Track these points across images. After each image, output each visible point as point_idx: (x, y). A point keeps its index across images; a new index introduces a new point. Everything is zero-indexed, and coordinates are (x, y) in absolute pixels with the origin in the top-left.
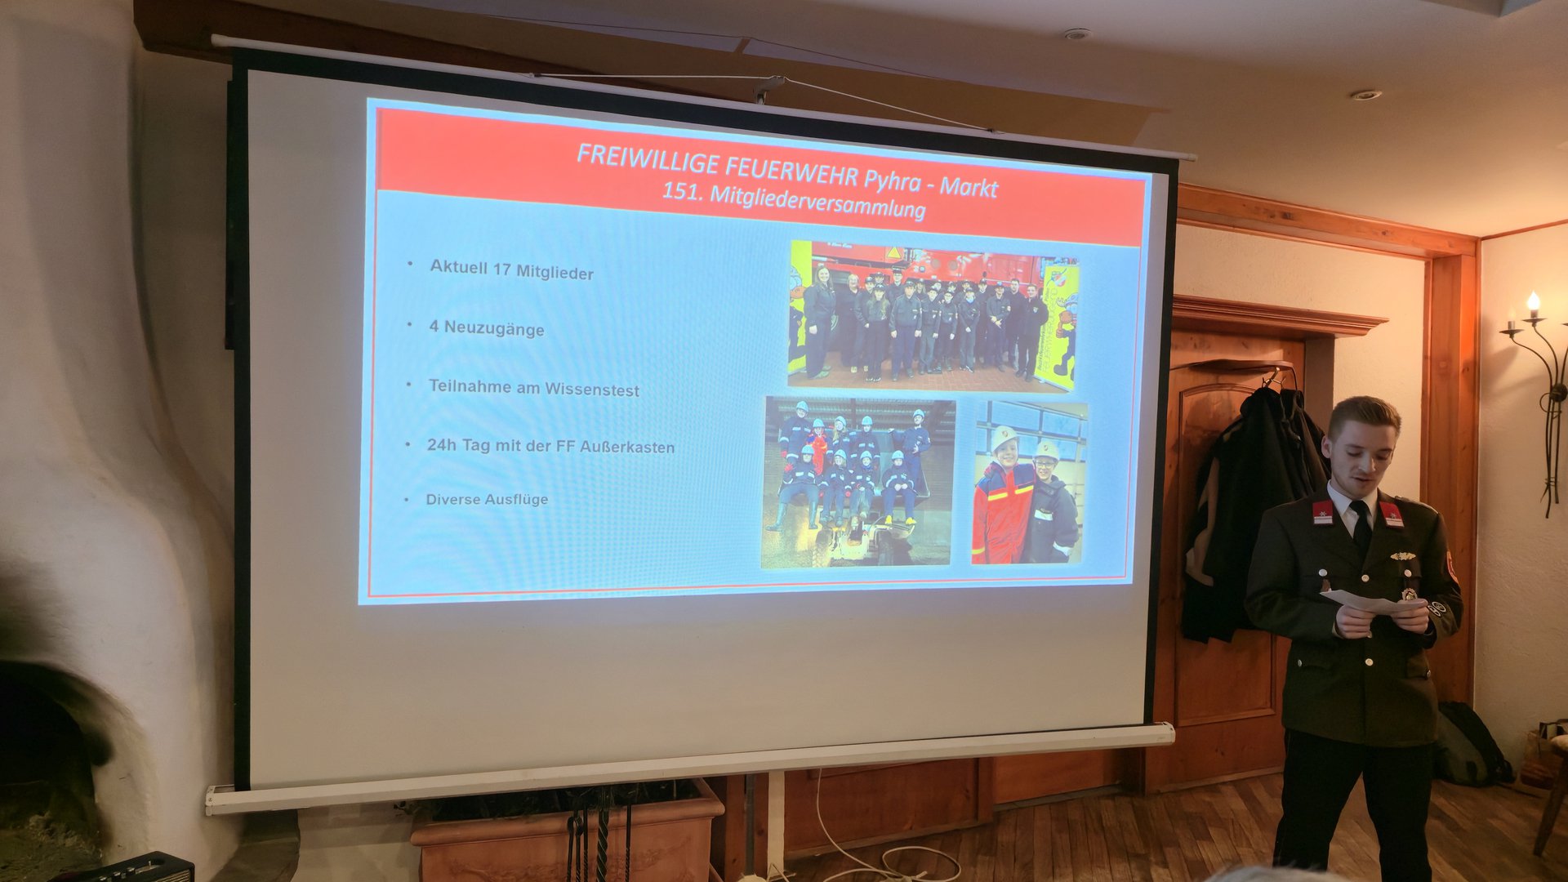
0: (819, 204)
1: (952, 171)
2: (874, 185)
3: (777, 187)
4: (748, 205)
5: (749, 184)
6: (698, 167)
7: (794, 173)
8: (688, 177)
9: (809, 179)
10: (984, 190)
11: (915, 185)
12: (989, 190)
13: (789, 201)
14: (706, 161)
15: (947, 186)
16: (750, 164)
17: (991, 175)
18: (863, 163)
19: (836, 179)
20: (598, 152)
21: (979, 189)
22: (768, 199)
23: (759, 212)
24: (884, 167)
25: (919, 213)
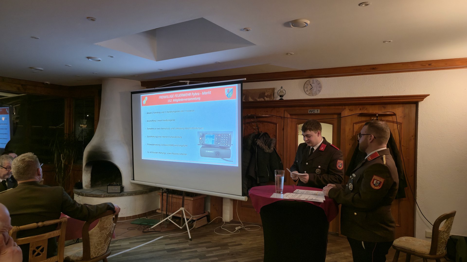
0: (186, 100)
1: (204, 91)
2: (193, 95)
3: (180, 98)
4: (177, 101)
5: (177, 98)
6: (171, 97)
7: (183, 95)
8: (170, 98)
9: (185, 96)
10: (209, 93)
11: (198, 94)
12: (210, 93)
13: (182, 100)
14: (172, 96)
15: (203, 93)
16: (177, 95)
17: (210, 90)
18: (191, 92)
19: (188, 95)
20: (161, 97)
21: (208, 93)
22: (179, 100)
23: (179, 102)
24: (194, 92)
25: (199, 99)
